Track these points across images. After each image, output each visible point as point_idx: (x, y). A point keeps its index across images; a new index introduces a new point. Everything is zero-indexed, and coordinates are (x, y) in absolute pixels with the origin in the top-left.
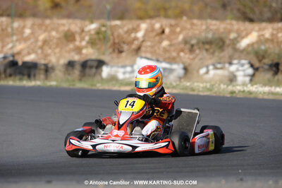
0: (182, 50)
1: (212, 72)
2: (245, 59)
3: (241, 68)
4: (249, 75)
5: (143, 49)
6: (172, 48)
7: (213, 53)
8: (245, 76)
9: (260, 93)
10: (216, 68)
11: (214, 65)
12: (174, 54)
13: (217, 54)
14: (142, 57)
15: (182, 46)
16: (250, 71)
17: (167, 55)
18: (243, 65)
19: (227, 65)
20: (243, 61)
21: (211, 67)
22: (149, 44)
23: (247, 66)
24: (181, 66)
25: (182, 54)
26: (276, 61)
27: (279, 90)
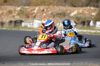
5: (37, 16)
6: (47, 16)
14: (36, 19)
15: (50, 15)
18: (72, 22)
22: (38, 15)
26: (84, 21)
27: (85, 31)
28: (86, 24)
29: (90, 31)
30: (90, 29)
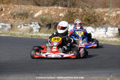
0: (10, 18)
1: (23, 27)
2: (37, 22)
3: (35, 26)
4: (38, 29)
7: (23, 19)
8: (37, 29)
9: (44, 37)
10: (25, 26)
12: (7, 19)
13: (25, 20)
16: (39, 27)
17: (4, 20)
19: (29, 24)
20: (36, 23)
21: (22, 25)
23: (38, 25)
24: (10, 24)
25: (10, 19)
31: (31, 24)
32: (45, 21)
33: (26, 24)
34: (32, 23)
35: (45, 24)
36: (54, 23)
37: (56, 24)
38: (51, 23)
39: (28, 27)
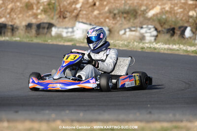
0: (108, 18)
1: (128, 33)
2: (151, 25)
3: (148, 31)
4: (154, 36)
5: (80, 16)
6: (101, 16)
7: (129, 20)
8: (151, 36)
9: (162, 49)
10: (131, 31)
11: (129, 28)
12: (102, 20)
13: (132, 21)
14: (79, 22)
15: (108, 14)
16: (155, 33)
17: (97, 20)
18: (150, 29)
19: (139, 29)
20: (150, 26)
21: (128, 30)
22: (84, 12)
23: (153, 30)
24: (107, 28)
25: (107, 20)
26: (173, 26)
27: (175, 47)
28: (178, 32)
29: (184, 48)
30: (184, 44)
31: (142, 28)
32: (164, 23)
33: (134, 27)
34: (144, 26)
35: (165, 28)
36: (180, 28)
37: (182, 29)
38: (175, 27)
39: (137, 34)
